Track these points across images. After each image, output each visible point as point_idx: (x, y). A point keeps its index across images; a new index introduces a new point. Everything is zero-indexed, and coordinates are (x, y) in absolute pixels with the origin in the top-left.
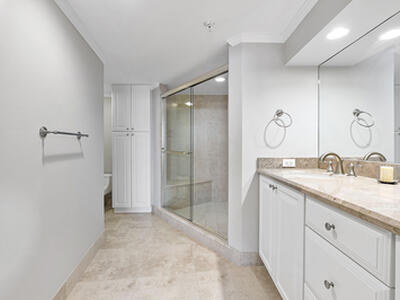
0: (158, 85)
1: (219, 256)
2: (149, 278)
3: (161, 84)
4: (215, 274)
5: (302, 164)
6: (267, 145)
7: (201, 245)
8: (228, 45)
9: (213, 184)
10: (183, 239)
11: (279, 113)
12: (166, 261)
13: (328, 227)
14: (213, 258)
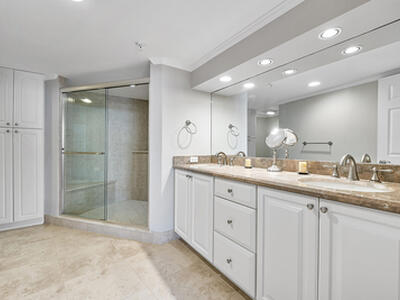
0: (56, 77)
1: (140, 242)
2: (80, 278)
3: (60, 77)
4: (142, 255)
5: (202, 160)
6: (180, 147)
7: (119, 239)
8: (149, 62)
9: (117, 184)
10: (99, 239)
11: (188, 123)
12: (90, 261)
13: (230, 191)
14: (135, 245)
